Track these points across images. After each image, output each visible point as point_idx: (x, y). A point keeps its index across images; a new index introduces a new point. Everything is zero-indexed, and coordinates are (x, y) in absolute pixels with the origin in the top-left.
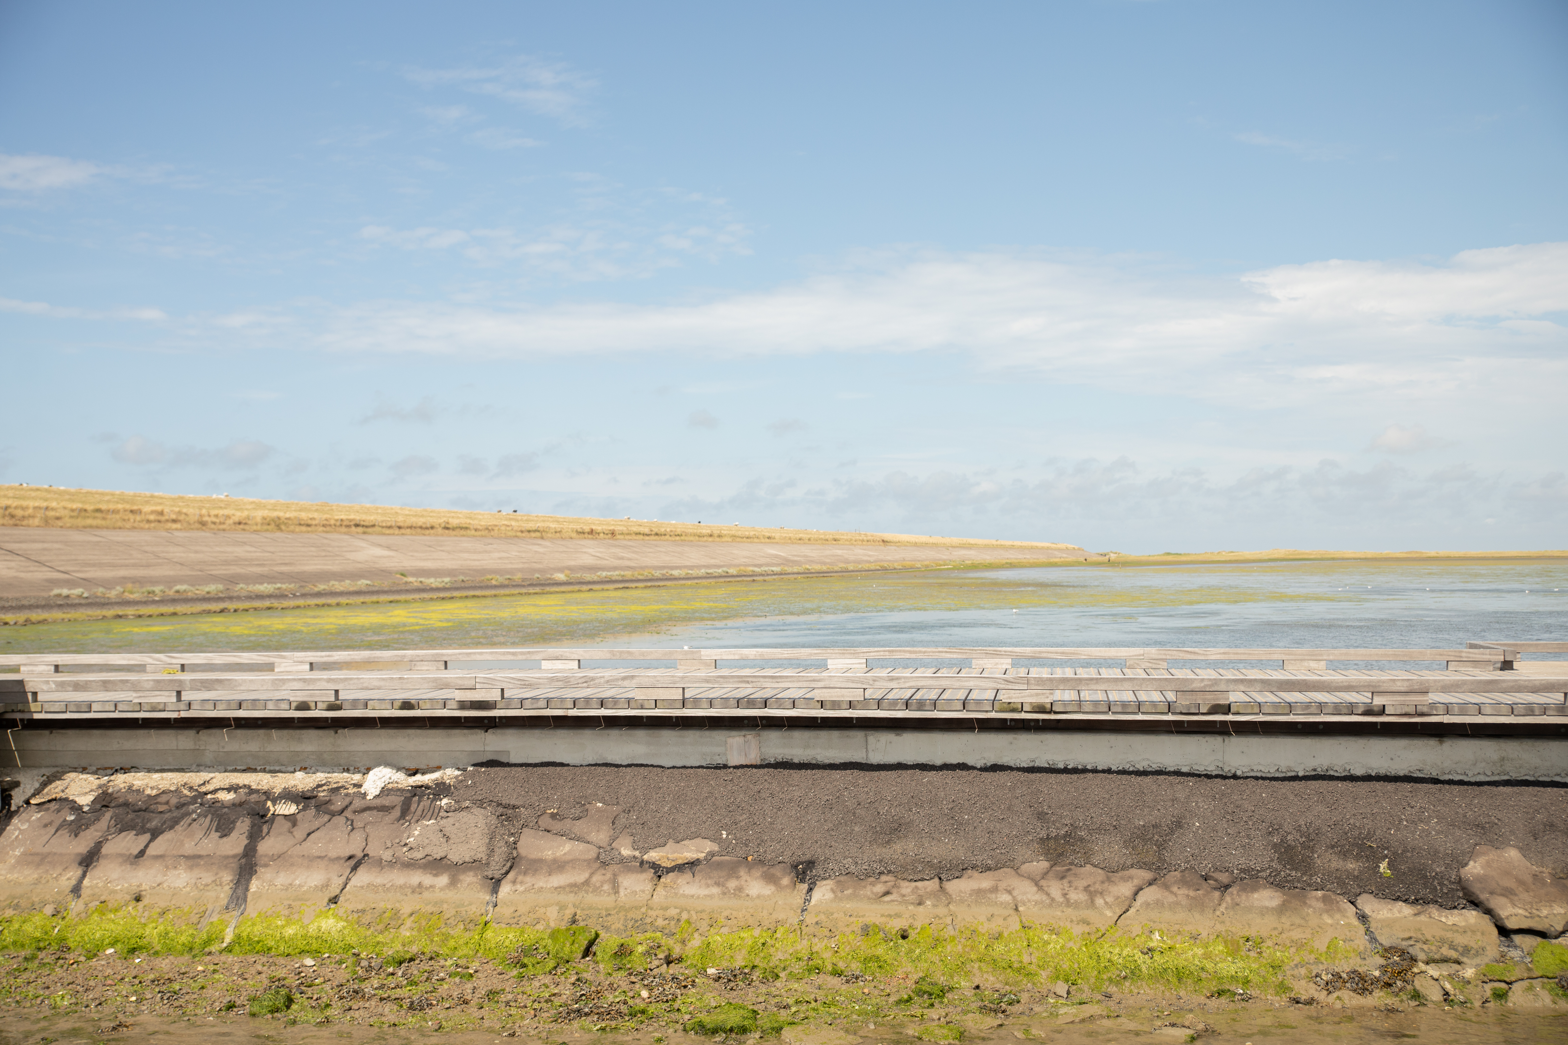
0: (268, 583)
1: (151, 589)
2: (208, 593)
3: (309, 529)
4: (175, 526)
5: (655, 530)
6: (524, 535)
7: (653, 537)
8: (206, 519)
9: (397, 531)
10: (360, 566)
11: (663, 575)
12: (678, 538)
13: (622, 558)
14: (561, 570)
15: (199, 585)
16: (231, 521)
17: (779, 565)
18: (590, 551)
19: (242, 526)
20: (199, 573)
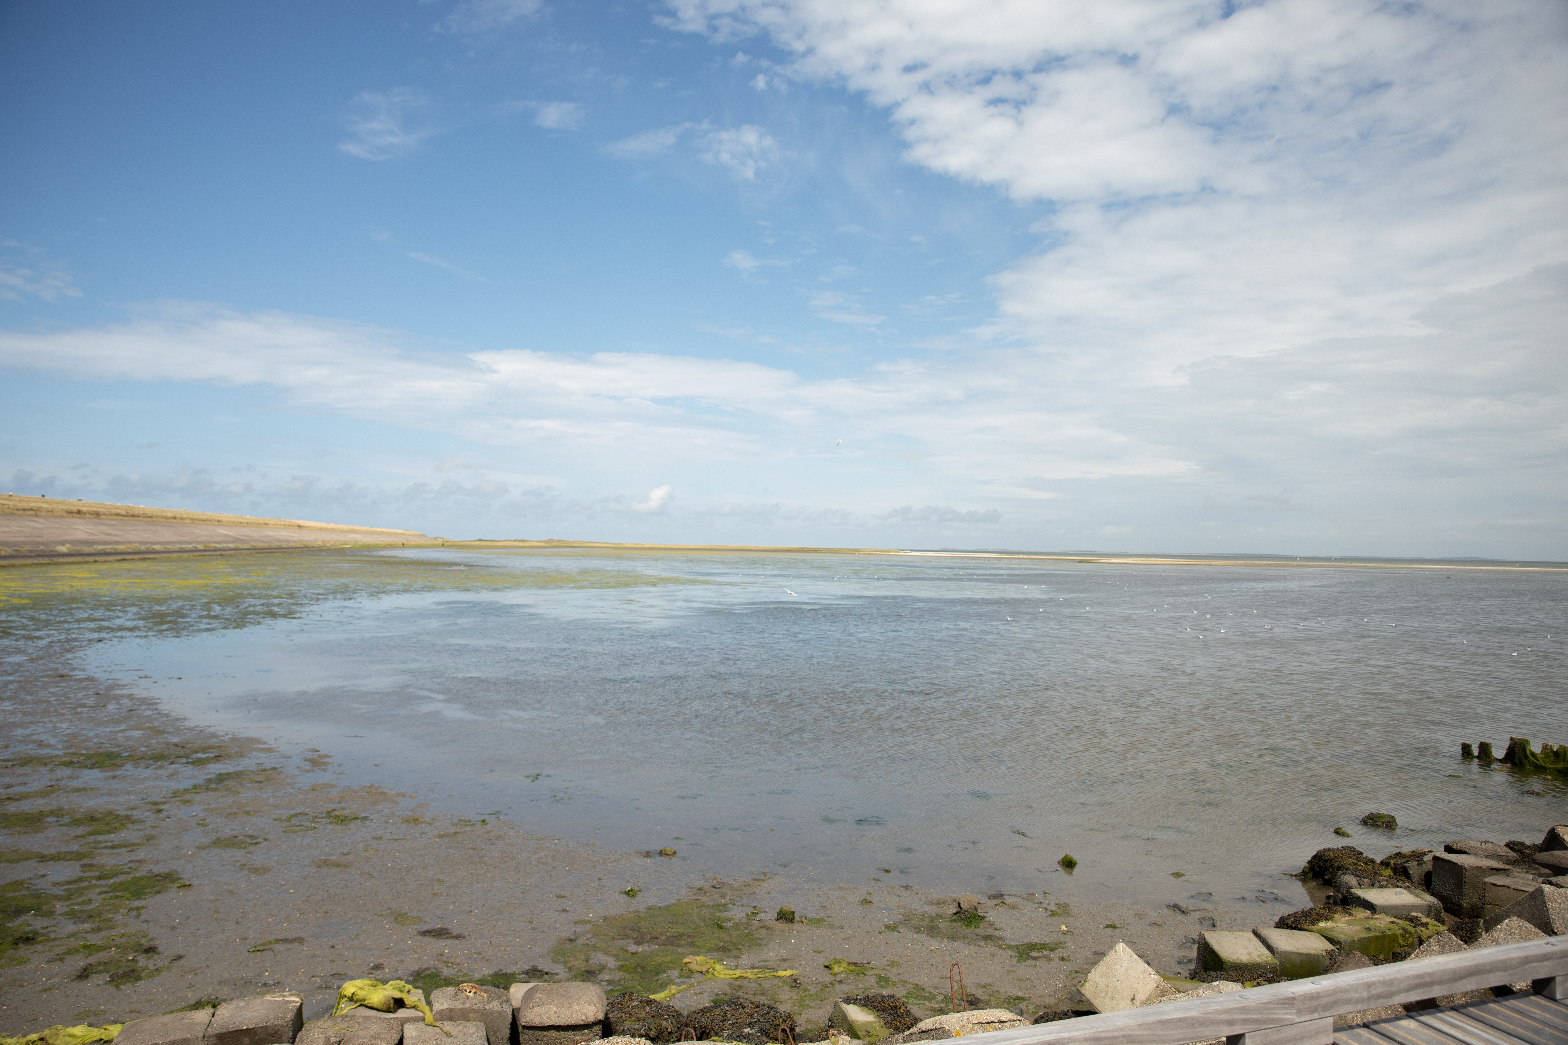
5: (131, 512)
6: (20, 512)
11: (148, 549)
12: (150, 519)
13: (109, 534)
14: (63, 543)
17: (233, 542)
18: (81, 527)
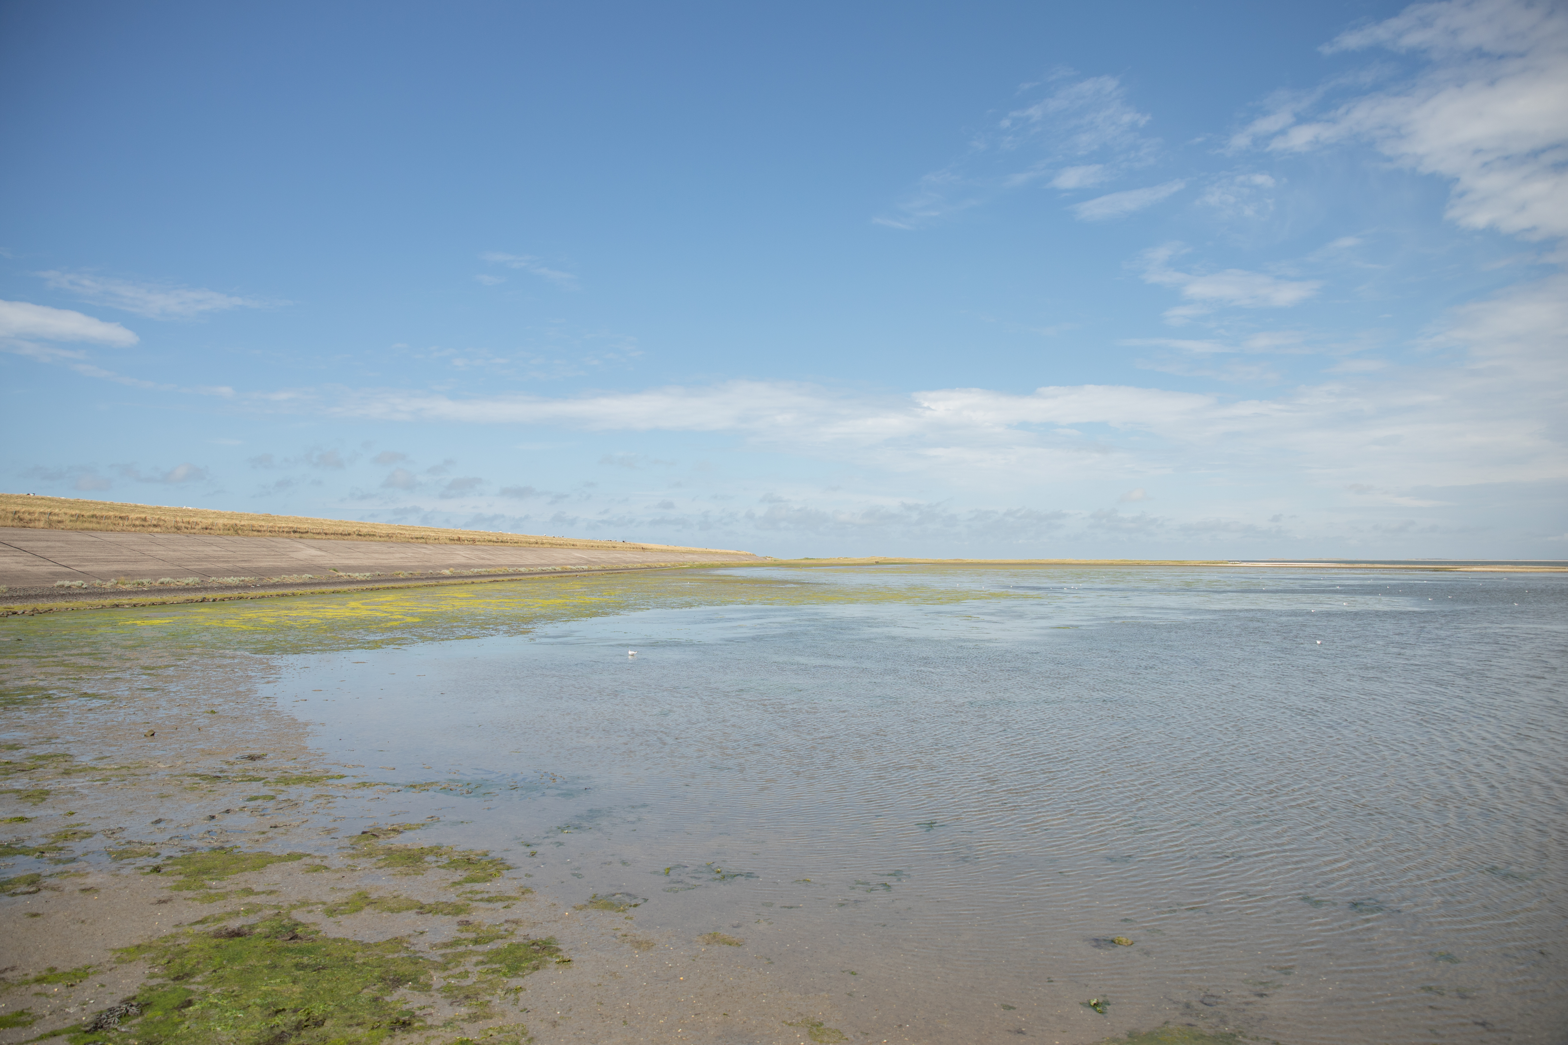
0: (234, 577)
1: (140, 581)
2: (187, 584)
3: (260, 534)
4: (156, 530)
5: (501, 539)
6: (413, 541)
7: (499, 544)
8: (180, 524)
9: (324, 537)
10: (302, 563)
11: (515, 571)
12: (516, 545)
13: (483, 559)
14: (448, 567)
15: (179, 578)
16: (200, 527)
17: (586, 564)
18: (461, 553)
19: (208, 531)
20: (179, 568)
